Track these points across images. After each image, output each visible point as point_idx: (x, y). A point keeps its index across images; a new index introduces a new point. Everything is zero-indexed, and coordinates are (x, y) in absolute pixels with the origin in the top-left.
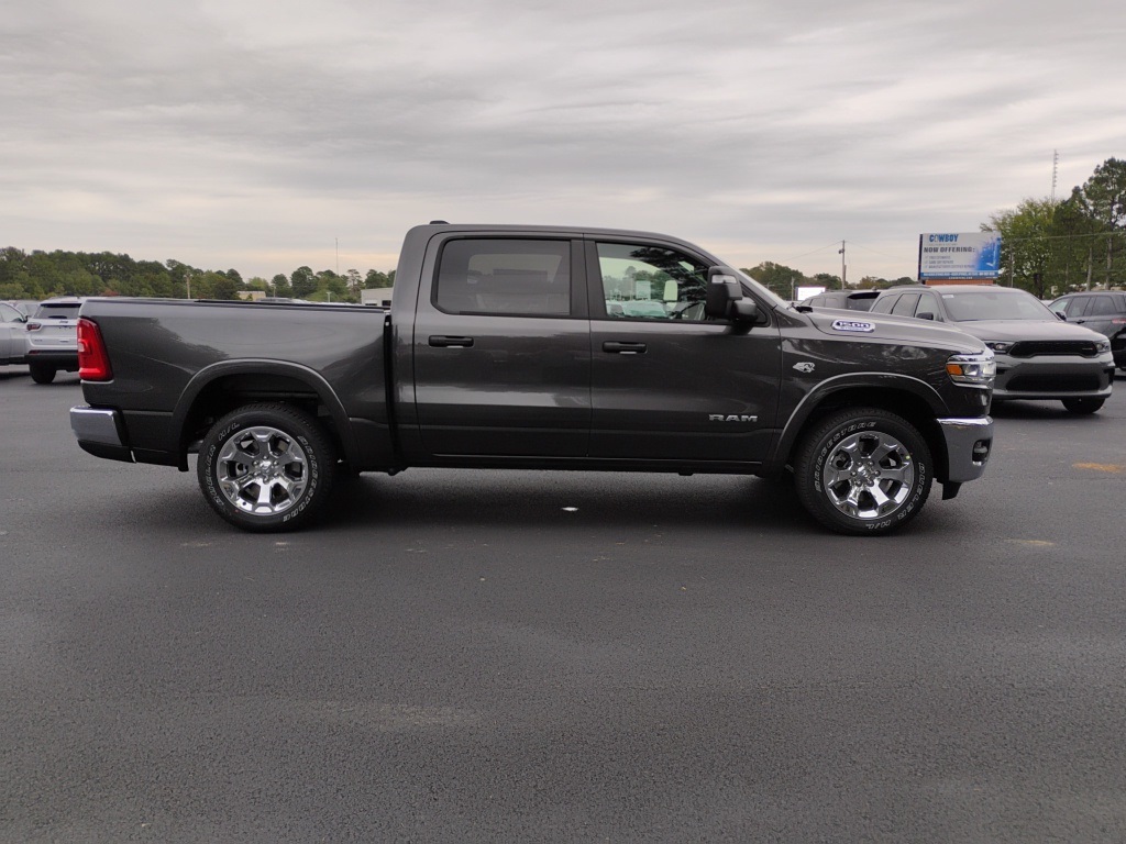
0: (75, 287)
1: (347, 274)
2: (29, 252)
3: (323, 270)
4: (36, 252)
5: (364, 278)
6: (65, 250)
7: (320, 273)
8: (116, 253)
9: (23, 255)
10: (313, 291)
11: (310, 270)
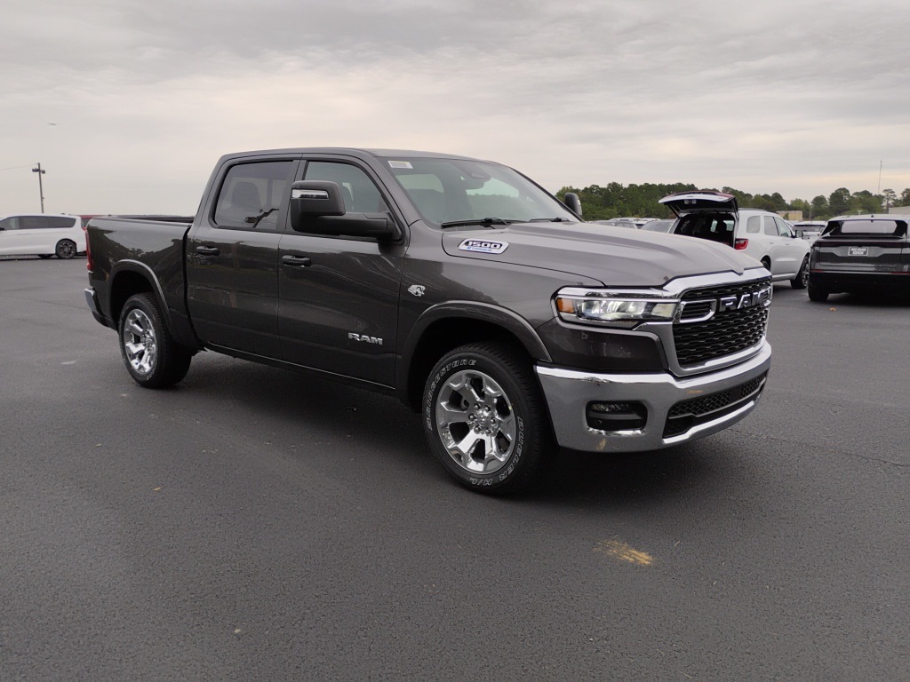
0: (653, 210)
1: (883, 194)
2: (626, 185)
3: (860, 191)
4: (631, 185)
5: (899, 197)
6: (650, 183)
7: (856, 194)
8: (685, 184)
9: (622, 188)
10: (848, 210)
11: (848, 191)
